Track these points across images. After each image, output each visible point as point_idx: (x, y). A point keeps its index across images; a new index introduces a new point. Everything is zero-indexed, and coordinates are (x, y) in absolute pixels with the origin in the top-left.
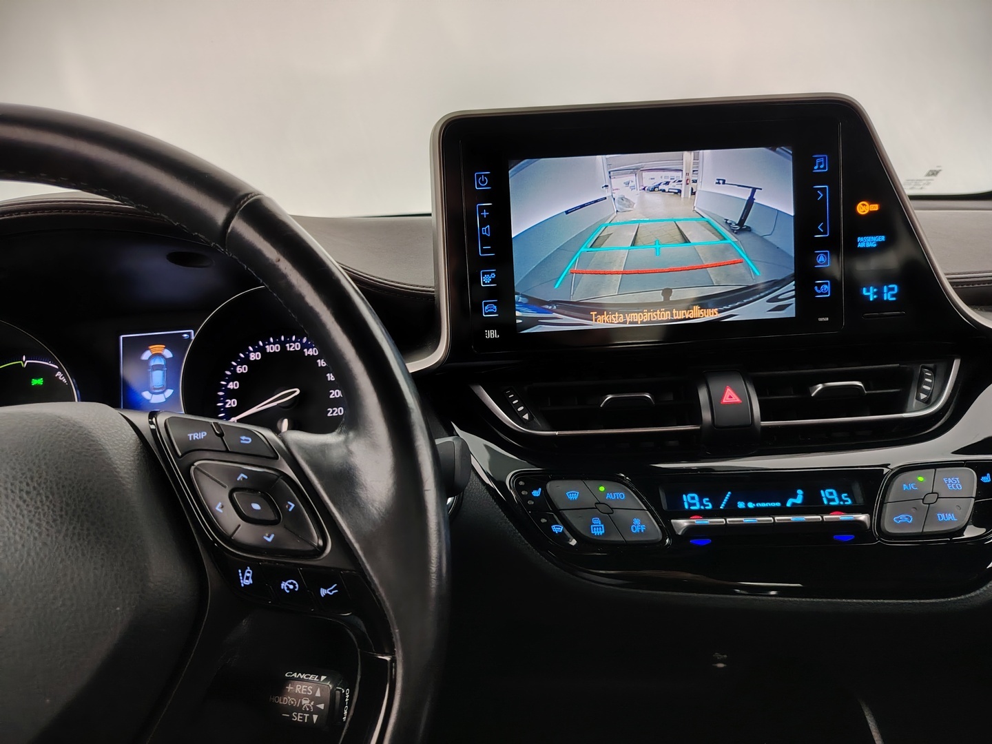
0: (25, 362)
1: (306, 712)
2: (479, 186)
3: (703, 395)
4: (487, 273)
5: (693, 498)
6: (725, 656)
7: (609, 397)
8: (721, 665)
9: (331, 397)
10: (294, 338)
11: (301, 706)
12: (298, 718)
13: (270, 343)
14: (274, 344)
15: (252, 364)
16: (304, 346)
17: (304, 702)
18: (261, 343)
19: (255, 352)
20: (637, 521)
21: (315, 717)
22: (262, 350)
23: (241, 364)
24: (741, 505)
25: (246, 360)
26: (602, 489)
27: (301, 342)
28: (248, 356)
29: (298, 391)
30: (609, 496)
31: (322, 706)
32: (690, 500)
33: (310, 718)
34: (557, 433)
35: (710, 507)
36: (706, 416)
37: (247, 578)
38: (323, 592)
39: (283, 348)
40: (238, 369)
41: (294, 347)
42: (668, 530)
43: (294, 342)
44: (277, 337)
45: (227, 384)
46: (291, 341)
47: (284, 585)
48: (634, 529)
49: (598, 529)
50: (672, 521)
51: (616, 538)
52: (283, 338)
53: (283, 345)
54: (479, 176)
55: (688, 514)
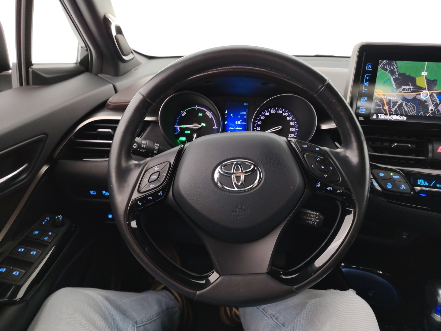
0: (197, 108)
1: (313, 221)
2: (367, 68)
3: (430, 147)
4: (364, 98)
5: (421, 181)
6: (407, 234)
7: (396, 144)
8: (405, 237)
9: (290, 130)
10: (280, 109)
11: (312, 220)
12: (311, 222)
13: (272, 110)
14: (274, 110)
15: (266, 116)
16: (283, 112)
17: (313, 219)
18: (269, 110)
19: (267, 112)
20: (403, 186)
21: (316, 223)
22: (270, 112)
23: (263, 116)
24: (438, 185)
25: (264, 115)
26: (392, 174)
27: (282, 110)
28: (265, 114)
29: (281, 127)
30: (394, 177)
31: (318, 221)
32: (421, 182)
33: (314, 223)
34: (376, 154)
35: (427, 185)
36: (430, 155)
37: (319, 185)
38: (338, 191)
39: (276, 112)
40: (261, 117)
41: (280, 112)
42: (413, 190)
43: (280, 110)
44: (275, 108)
45: (258, 122)
46: (279, 110)
47: (328, 188)
48: (402, 188)
49: (389, 186)
50: (415, 187)
51: (396, 190)
52: (276, 108)
53: (276, 111)
54: (368, 65)
55: (420, 186)
